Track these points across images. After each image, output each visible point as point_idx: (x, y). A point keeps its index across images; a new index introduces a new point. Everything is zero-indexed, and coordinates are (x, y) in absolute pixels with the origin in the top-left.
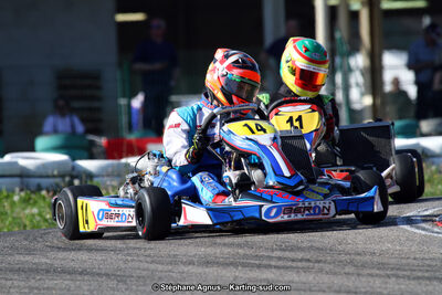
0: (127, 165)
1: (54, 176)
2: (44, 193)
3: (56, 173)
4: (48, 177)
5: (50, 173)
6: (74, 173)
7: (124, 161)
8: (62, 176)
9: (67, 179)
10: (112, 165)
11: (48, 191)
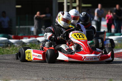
0: (22, 41)
1: (4, 43)
2: (1, 47)
3: (4, 42)
4: (2, 43)
5: (2, 42)
6: (9, 43)
7: (21, 40)
8: (5, 43)
9: (7, 44)
10: (18, 41)
11: (2, 47)
